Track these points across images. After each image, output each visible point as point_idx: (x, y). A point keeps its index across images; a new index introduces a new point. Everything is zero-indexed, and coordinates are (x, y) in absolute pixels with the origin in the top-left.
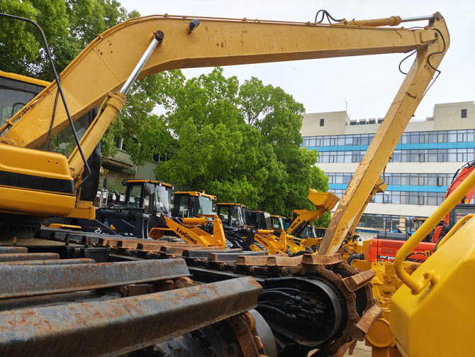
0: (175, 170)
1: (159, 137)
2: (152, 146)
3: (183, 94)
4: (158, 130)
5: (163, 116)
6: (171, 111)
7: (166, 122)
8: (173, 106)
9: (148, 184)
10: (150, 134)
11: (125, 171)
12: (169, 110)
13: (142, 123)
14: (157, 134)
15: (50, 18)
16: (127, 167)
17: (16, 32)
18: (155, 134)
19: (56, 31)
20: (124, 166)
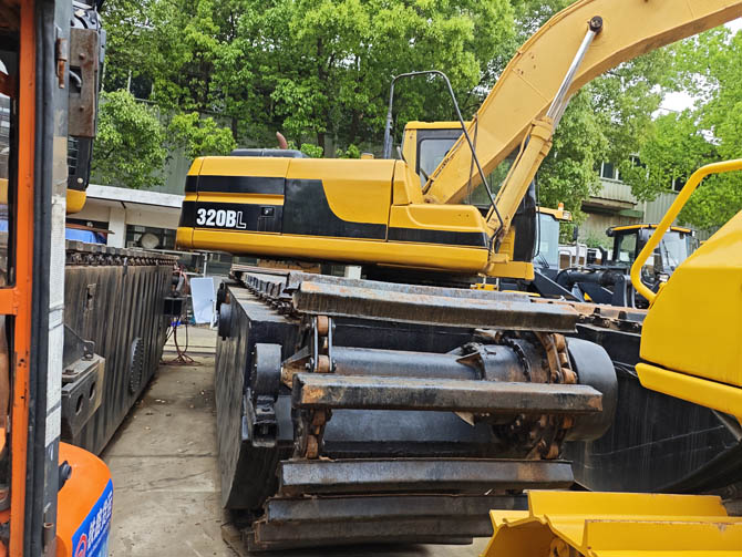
0: (712, 203)
1: (679, 149)
2: (667, 167)
3: (724, 62)
4: (677, 137)
5: (688, 110)
6: (703, 98)
7: (694, 119)
8: (706, 88)
9: (644, 231)
10: (662, 148)
11: (624, 213)
12: (697, 98)
13: (640, 133)
14: (675, 145)
15: (491, 23)
16: (626, 206)
17: (454, 57)
18: (669, 145)
19: (499, 37)
20: (622, 205)
